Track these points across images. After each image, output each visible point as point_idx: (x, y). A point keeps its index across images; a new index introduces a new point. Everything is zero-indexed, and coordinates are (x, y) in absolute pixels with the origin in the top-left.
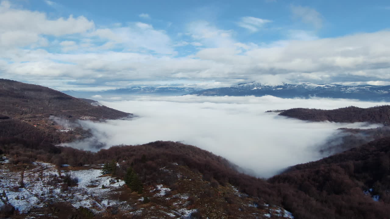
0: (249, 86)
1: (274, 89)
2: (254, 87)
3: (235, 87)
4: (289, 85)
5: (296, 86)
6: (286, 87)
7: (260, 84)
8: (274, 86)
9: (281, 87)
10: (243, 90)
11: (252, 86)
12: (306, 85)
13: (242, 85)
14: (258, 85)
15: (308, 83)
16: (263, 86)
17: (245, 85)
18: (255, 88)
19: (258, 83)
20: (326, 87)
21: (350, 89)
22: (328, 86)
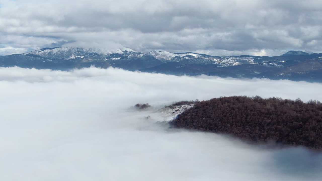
0: (63, 53)
1: (106, 59)
2: (71, 55)
3: (37, 53)
4: (130, 52)
5: (141, 55)
6: (126, 55)
7: (81, 50)
8: (105, 54)
9: (117, 55)
10: (50, 59)
11: (67, 52)
12: (159, 54)
13: (48, 51)
14: (78, 51)
15: (160, 50)
16: (87, 54)
17: (55, 51)
18: (73, 57)
19: (78, 48)
20: (187, 58)
21: (227, 60)
22: (190, 56)
